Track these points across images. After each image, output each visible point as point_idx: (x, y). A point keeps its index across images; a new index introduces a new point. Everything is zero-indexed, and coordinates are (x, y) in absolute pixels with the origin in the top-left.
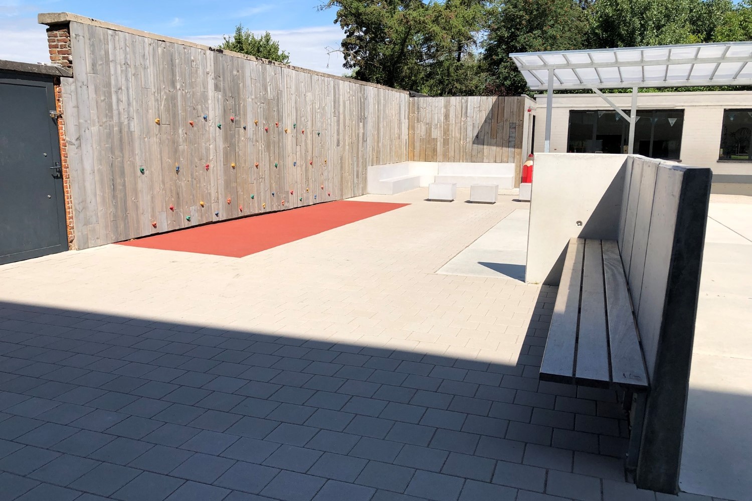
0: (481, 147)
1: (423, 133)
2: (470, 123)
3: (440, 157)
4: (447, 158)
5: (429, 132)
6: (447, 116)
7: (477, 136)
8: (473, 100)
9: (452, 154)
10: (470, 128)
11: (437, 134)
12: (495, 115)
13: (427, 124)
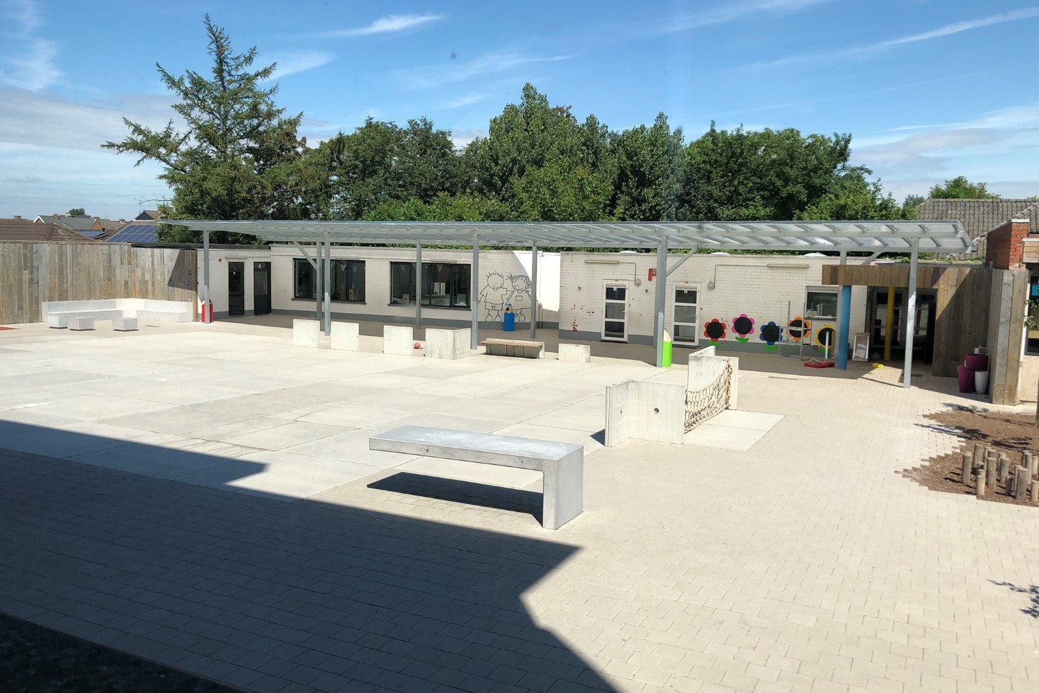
0: (173, 288)
1: (140, 276)
2: (166, 269)
3: (150, 296)
4: (155, 297)
5: (143, 275)
6: (153, 263)
7: (170, 280)
8: (167, 251)
9: (157, 293)
10: (166, 273)
11: (148, 277)
12: (180, 263)
13: (142, 269)
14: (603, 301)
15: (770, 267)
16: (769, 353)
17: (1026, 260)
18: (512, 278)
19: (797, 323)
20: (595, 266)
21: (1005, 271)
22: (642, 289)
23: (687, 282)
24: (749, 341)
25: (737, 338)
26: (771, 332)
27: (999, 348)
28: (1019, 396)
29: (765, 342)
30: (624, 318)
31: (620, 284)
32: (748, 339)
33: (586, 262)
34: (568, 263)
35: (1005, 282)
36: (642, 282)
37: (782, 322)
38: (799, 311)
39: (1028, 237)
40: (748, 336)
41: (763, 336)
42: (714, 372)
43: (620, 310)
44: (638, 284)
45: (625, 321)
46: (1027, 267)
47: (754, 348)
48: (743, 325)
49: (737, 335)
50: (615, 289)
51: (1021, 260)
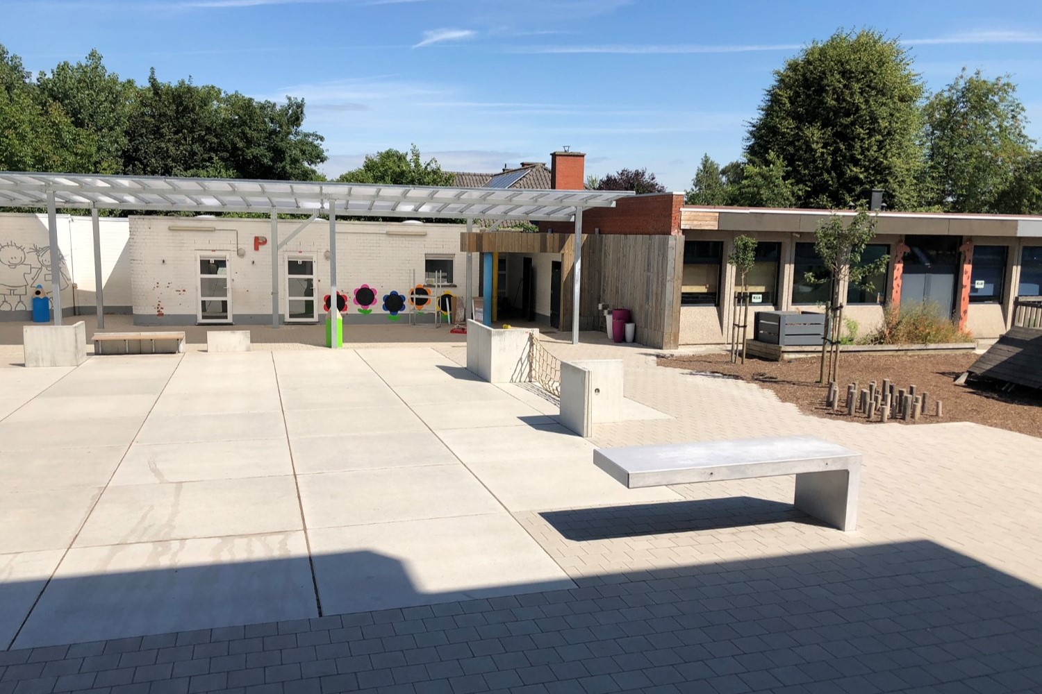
14: (197, 276)
15: (388, 234)
16: (393, 323)
17: (682, 227)
18: (37, 250)
19: (420, 291)
20: (182, 233)
21: (670, 236)
22: (246, 261)
23: (301, 252)
24: (372, 313)
25: (359, 310)
26: (394, 302)
27: (667, 302)
28: (681, 339)
29: (388, 312)
30: (226, 296)
31: (219, 255)
32: (371, 310)
33: (170, 229)
34: (144, 230)
35: (670, 246)
36: (247, 253)
37: (404, 290)
38: (421, 279)
39: (683, 207)
40: (370, 307)
41: (386, 307)
42: (517, 346)
43: (219, 287)
44: (241, 254)
45: (229, 299)
46: (683, 233)
47: (377, 319)
48: (365, 296)
49: (359, 306)
50: (212, 261)
51: (679, 226)
